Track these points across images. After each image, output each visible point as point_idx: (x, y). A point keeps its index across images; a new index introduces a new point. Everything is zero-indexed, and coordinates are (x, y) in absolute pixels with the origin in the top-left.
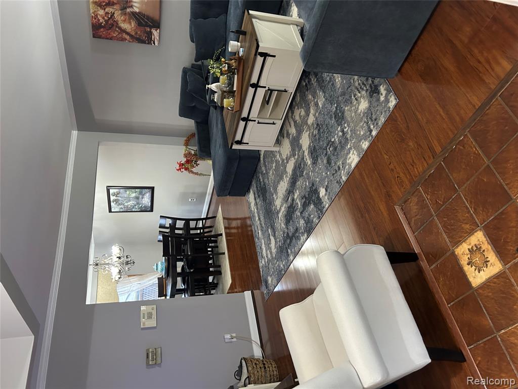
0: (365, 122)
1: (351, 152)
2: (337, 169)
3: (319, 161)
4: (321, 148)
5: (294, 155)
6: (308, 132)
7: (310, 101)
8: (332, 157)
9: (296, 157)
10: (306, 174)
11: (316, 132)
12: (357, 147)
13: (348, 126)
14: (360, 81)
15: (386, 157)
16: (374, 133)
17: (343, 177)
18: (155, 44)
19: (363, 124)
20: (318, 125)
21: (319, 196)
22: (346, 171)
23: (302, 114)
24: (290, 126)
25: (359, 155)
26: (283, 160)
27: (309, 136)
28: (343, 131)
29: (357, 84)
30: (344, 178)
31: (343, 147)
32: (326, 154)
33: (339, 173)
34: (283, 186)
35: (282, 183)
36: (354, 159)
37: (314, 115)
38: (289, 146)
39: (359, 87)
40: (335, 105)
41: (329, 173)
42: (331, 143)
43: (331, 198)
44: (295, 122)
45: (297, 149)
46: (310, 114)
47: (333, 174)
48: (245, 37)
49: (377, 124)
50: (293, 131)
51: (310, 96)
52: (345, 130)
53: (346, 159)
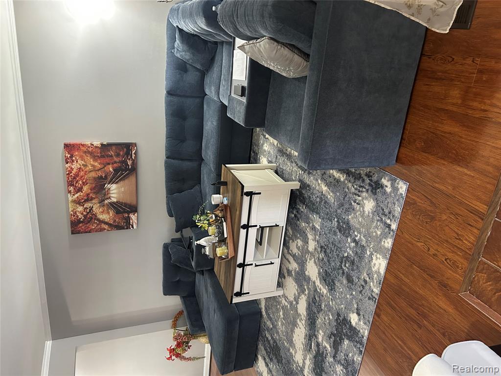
0: (378, 221)
1: (374, 258)
2: (363, 284)
3: (337, 284)
4: (334, 269)
5: (303, 292)
6: (313, 259)
7: (304, 229)
8: (352, 273)
9: (307, 292)
10: (326, 306)
11: (322, 256)
12: (379, 250)
13: (359, 233)
14: (355, 186)
15: (419, 244)
16: (394, 226)
17: (374, 290)
18: (133, 228)
19: (377, 223)
20: (322, 247)
21: (351, 326)
22: (375, 281)
23: (299, 245)
24: (289, 262)
25: (384, 257)
26: (291, 303)
27: (315, 262)
28: (354, 241)
29: (353, 190)
30: (377, 290)
31: (361, 257)
32: (343, 273)
33: (367, 287)
34: (300, 334)
35: (297, 330)
36: (380, 264)
37: (315, 240)
38: (294, 284)
39: (357, 192)
40: (336, 220)
41: (354, 293)
42: (344, 259)
43: (369, 321)
44: (294, 256)
45: (305, 284)
46: (309, 241)
47: (361, 292)
48: (227, 187)
49: (393, 216)
50: (294, 266)
51: (303, 224)
52: (357, 238)
53: (370, 268)
